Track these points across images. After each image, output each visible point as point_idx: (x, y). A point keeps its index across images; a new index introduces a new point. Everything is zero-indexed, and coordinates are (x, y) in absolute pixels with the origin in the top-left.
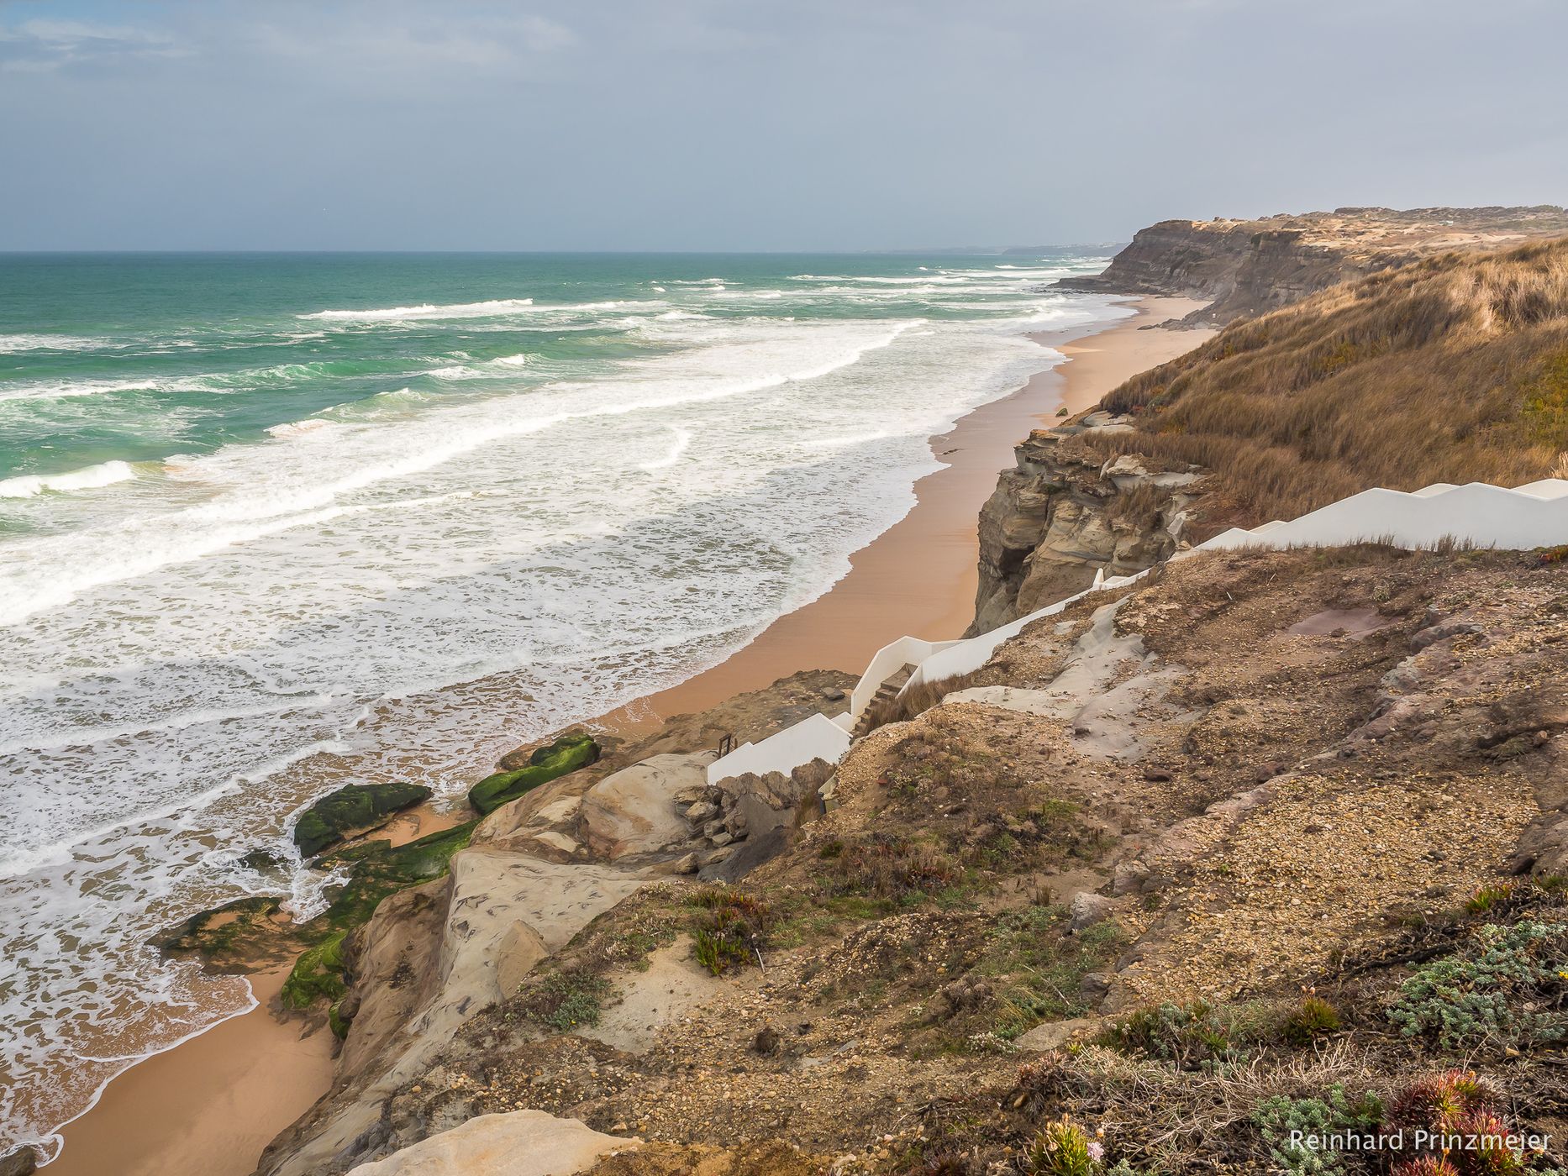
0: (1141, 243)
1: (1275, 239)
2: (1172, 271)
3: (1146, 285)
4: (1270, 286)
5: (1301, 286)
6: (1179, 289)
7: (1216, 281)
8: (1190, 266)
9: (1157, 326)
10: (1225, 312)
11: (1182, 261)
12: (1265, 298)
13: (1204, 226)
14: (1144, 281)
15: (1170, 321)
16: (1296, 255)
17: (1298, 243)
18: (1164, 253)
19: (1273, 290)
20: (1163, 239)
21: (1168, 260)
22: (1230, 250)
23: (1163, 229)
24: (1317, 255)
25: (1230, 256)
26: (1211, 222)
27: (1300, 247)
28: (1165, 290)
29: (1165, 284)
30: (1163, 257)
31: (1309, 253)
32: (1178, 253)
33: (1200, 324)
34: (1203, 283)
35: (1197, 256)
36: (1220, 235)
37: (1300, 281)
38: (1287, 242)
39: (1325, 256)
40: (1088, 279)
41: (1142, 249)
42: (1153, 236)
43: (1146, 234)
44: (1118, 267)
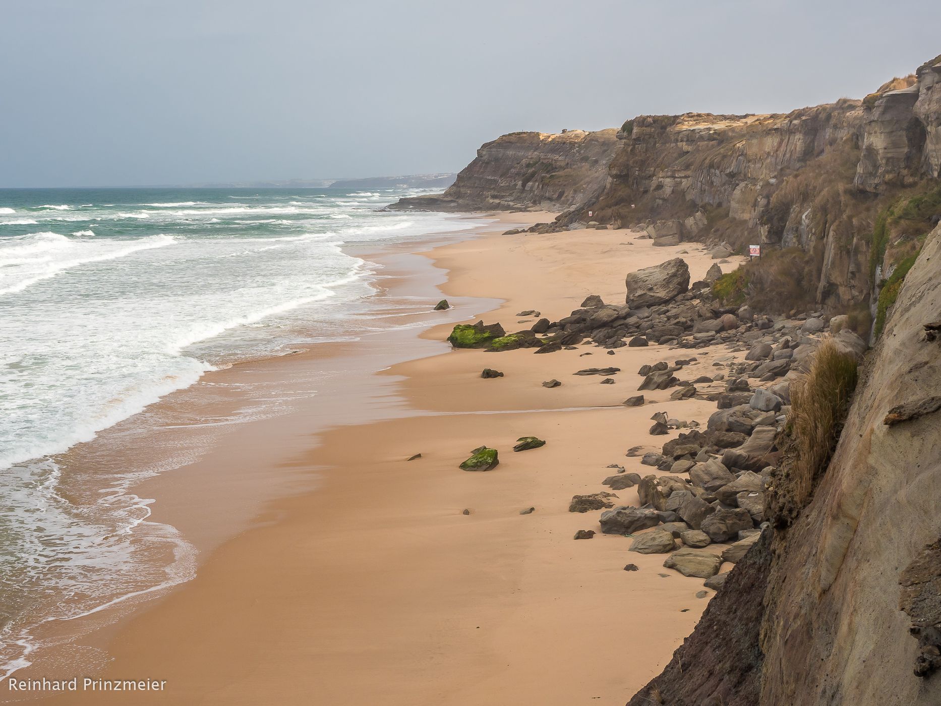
0: (485, 158)
1: (649, 125)
2: (524, 185)
3: (497, 201)
4: (650, 177)
5: (689, 173)
6: (535, 203)
7: (575, 191)
8: (543, 178)
9: (524, 231)
10: (602, 209)
11: (533, 175)
12: (646, 192)
13: (553, 137)
14: (494, 197)
15: (538, 225)
16: (677, 141)
17: (679, 127)
18: (512, 167)
19: (654, 182)
20: (510, 153)
21: (518, 174)
22: (585, 159)
23: (507, 142)
24: (702, 138)
25: (586, 165)
26: (559, 133)
27: (679, 132)
28: (519, 205)
29: (518, 199)
30: (513, 170)
31: (691, 137)
32: (528, 166)
33: (575, 225)
34: (561, 195)
35: (550, 167)
36: (572, 144)
37: (687, 167)
38: (664, 128)
39: (711, 138)
40: (431, 199)
41: (487, 163)
42: (499, 150)
43: (490, 148)
44: (462, 184)
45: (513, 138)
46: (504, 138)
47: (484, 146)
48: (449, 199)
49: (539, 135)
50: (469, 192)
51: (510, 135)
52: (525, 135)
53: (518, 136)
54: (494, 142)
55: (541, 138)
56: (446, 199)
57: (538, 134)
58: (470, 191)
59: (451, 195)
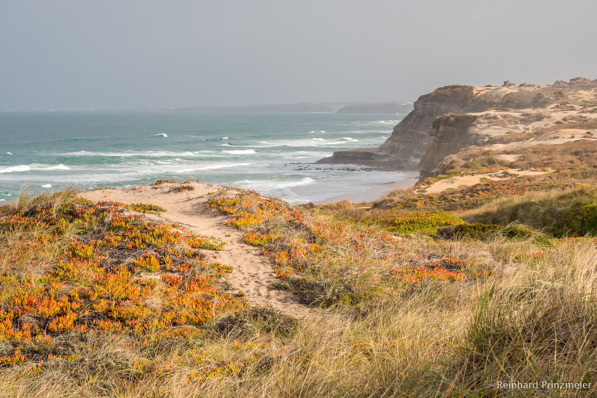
0: (421, 111)
23: (442, 96)
40: (366, 153)
41: (422, 117)
42: (434, 103)
43: (425, 101)
44: (397, 138)
45: (448, 92)
46: (440, 91)
47: (421, 98)
48: (383, 153)
49: (472, 90)
50: (402, 147)
51: (445, 88)
52: (459, 89)
53: (452, 90)
54: (429, 95)
55: (475, 92)
56: (380, 153)
57: (471, 88)
58: (404, 146)
59: (386, 149)
